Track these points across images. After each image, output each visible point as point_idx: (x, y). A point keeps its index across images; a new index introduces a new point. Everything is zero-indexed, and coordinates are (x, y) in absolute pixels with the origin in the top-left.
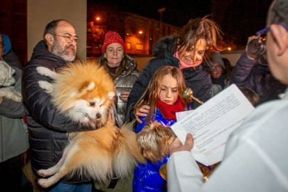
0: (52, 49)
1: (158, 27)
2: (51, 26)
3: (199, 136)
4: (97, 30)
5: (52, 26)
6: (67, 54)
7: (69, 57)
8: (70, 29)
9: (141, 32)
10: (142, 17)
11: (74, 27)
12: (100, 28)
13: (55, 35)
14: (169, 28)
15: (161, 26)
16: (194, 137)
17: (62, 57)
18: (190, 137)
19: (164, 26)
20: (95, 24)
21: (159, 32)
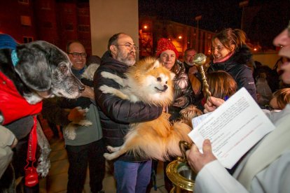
0: (117, 57)
1: (195, 32)
2: (113, 39)
4: (145, 36)
5: (115, 39)
6: (129, 60)
7: (131, 62)
8: (129, 39)
9: (180, 37)
10: (182, 25)
11: (132, 38)
12: (147, 35)
13: (117, 46)
14: (204, 33)
15: (197, 31)
17: (126, 62)
18: (207, 143)
19: (200, 31)
20: (143, 32)
21: (195, 37)
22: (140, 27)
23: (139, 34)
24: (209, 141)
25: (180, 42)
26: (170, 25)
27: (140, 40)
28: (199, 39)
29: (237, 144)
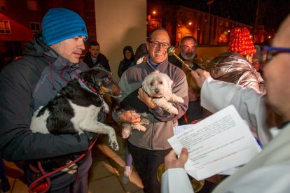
1: (206, 18)
3: (194, 151)
4: (154, 22)
9: (190, 24)
12: (156, 21)
14: (215, 20)
15: (208, 17)
16: (189, 151)
18: (185, 151)
19: (211, 18)
20: (152, 17)
21: (207, 23)
22: (149, 13)
23: (147, 20)
24: (186, 150)
25: (190, 28)
26: (180, 10)
27: (148, 26)
28: (210, 25)
29: (216, 160)
